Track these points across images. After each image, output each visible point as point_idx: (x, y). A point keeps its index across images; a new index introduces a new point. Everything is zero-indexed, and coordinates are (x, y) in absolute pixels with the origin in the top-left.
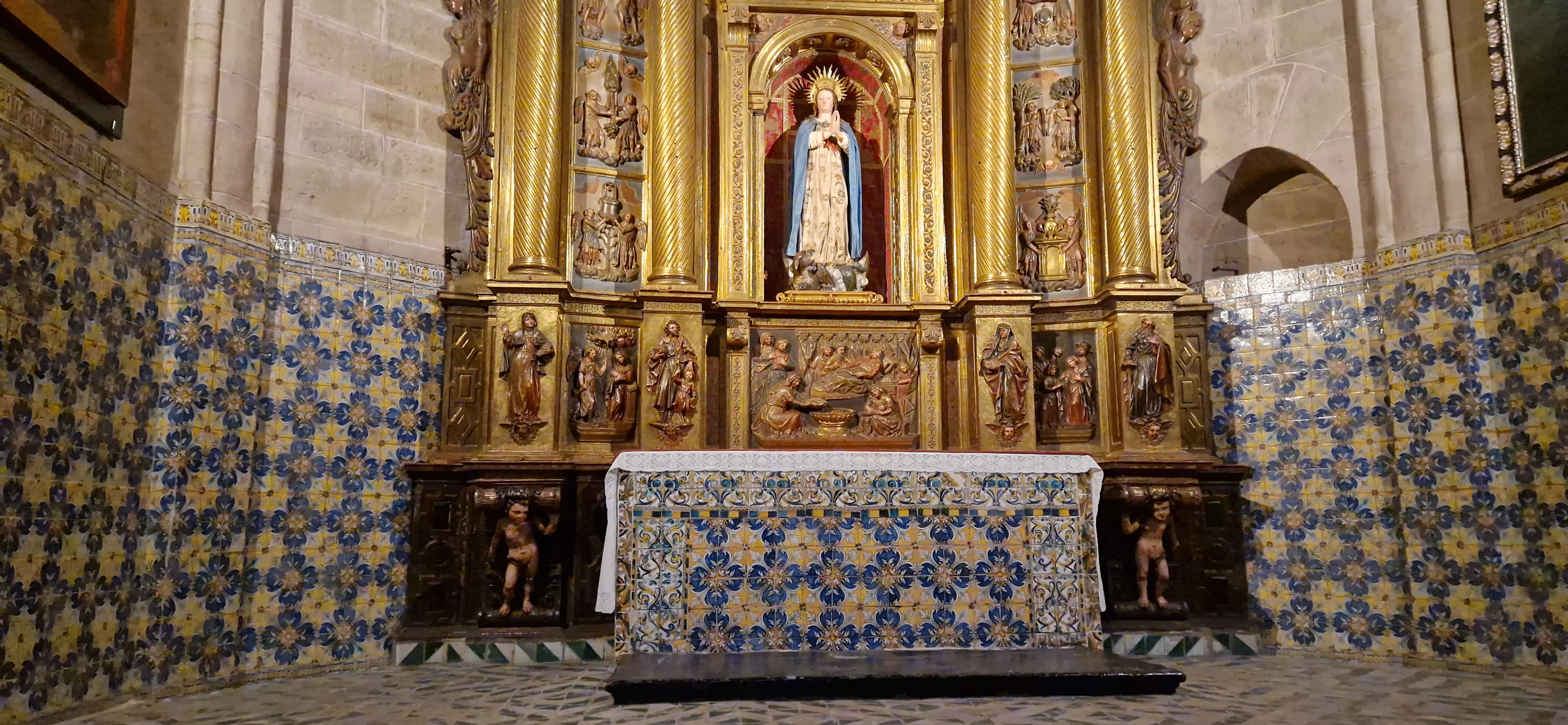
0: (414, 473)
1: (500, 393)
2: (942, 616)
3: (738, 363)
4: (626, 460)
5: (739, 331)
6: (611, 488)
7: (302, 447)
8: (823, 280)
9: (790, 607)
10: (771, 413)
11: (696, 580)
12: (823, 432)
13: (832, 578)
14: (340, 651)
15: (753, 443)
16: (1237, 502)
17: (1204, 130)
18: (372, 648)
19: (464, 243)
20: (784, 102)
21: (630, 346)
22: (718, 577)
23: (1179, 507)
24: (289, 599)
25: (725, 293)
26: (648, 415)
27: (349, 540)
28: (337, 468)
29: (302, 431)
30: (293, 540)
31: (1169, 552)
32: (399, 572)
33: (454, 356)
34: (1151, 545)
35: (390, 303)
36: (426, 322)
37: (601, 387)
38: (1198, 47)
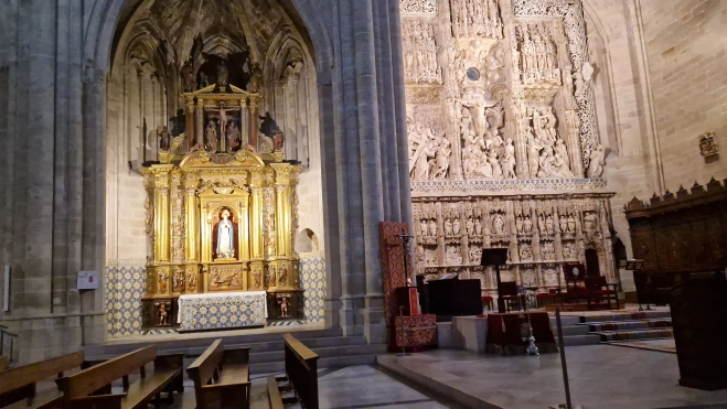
0: (143, 300)
1: (159, 285)
2: (238, 320)
3: (205, 274)
4: (182, 297)
5: (205, 269)
6: (179, 302)
7: (123, 297)
8: (224, 256)
9: (211, 320)
10: (212, 284)
11: (195, 316)
12: (224, 287)
13: (219, 315)
14: (131, 333)
15: (209, 290)
16: (303, 296)
17: (299, 223)
18: (136, 332)
19: (150, 254)
20: (217, 216)
21: (184, 273)
22: (199, 316)
23: (287, 299)
24: (123, 324)
25: (203, 261)
26: (187, 287)
27: (132, 313)
28: (129, 300)
29: (123, 294)
30: (123, 313)
31: (288, 307)
32: (141, 318)
33: (149, 277)
34: (283, 305)
35: (137, 268)
36: (144, 271)
37: (178, 281)
38: (298, 206)
